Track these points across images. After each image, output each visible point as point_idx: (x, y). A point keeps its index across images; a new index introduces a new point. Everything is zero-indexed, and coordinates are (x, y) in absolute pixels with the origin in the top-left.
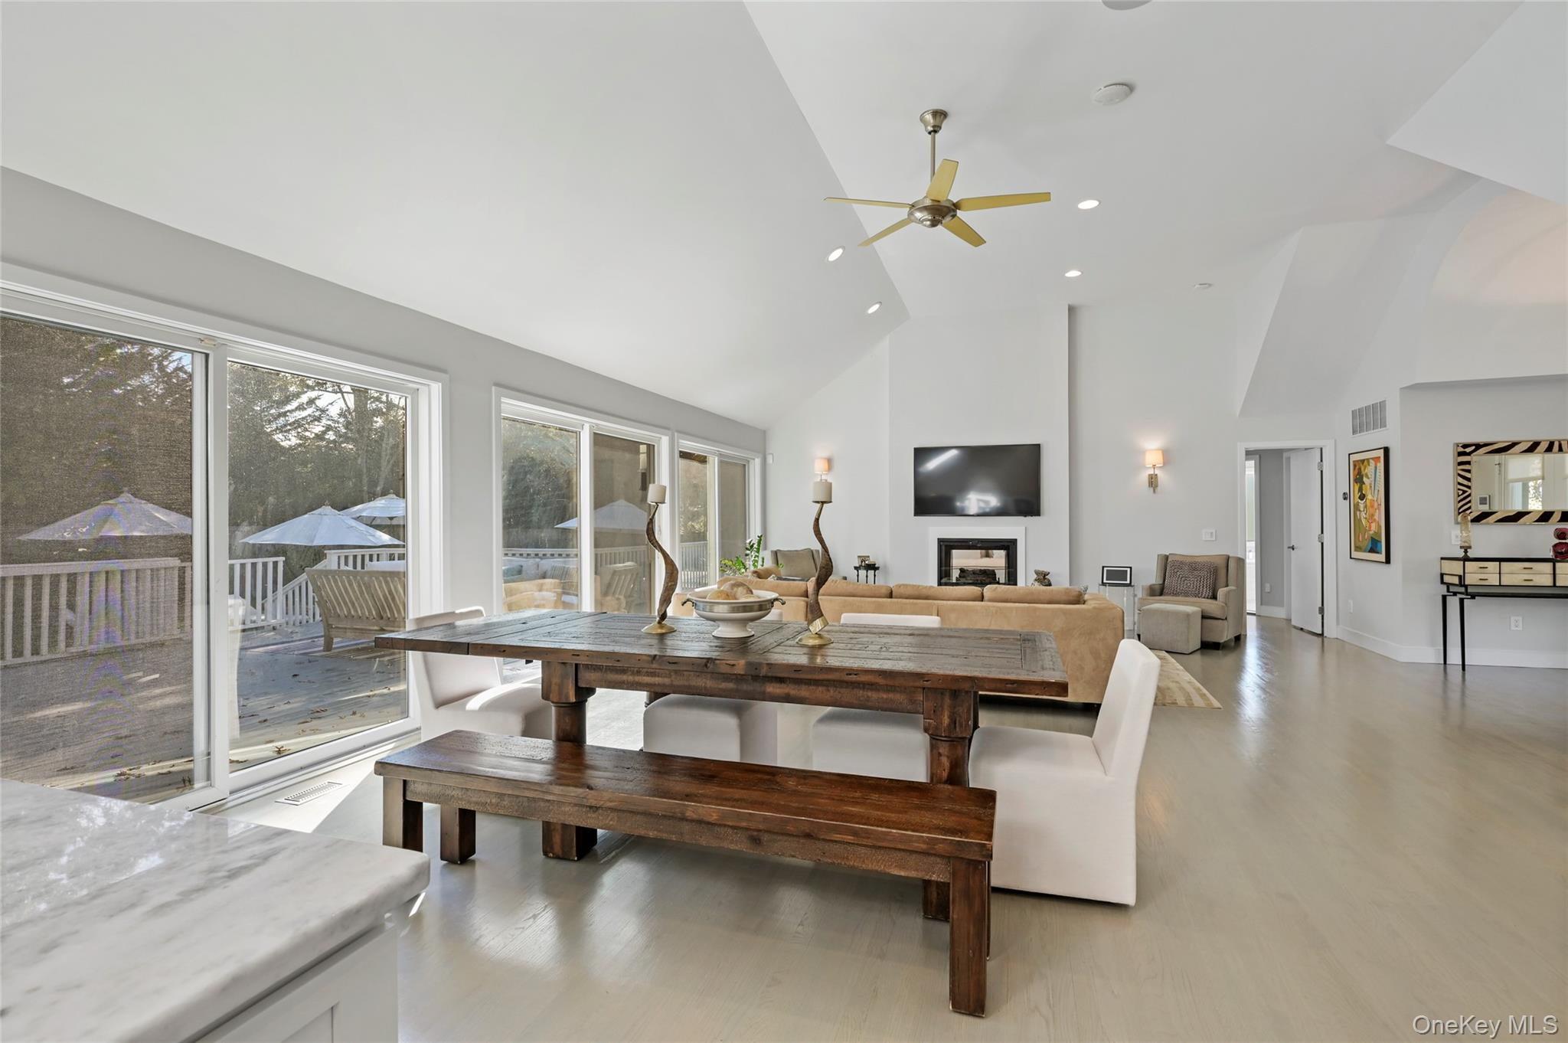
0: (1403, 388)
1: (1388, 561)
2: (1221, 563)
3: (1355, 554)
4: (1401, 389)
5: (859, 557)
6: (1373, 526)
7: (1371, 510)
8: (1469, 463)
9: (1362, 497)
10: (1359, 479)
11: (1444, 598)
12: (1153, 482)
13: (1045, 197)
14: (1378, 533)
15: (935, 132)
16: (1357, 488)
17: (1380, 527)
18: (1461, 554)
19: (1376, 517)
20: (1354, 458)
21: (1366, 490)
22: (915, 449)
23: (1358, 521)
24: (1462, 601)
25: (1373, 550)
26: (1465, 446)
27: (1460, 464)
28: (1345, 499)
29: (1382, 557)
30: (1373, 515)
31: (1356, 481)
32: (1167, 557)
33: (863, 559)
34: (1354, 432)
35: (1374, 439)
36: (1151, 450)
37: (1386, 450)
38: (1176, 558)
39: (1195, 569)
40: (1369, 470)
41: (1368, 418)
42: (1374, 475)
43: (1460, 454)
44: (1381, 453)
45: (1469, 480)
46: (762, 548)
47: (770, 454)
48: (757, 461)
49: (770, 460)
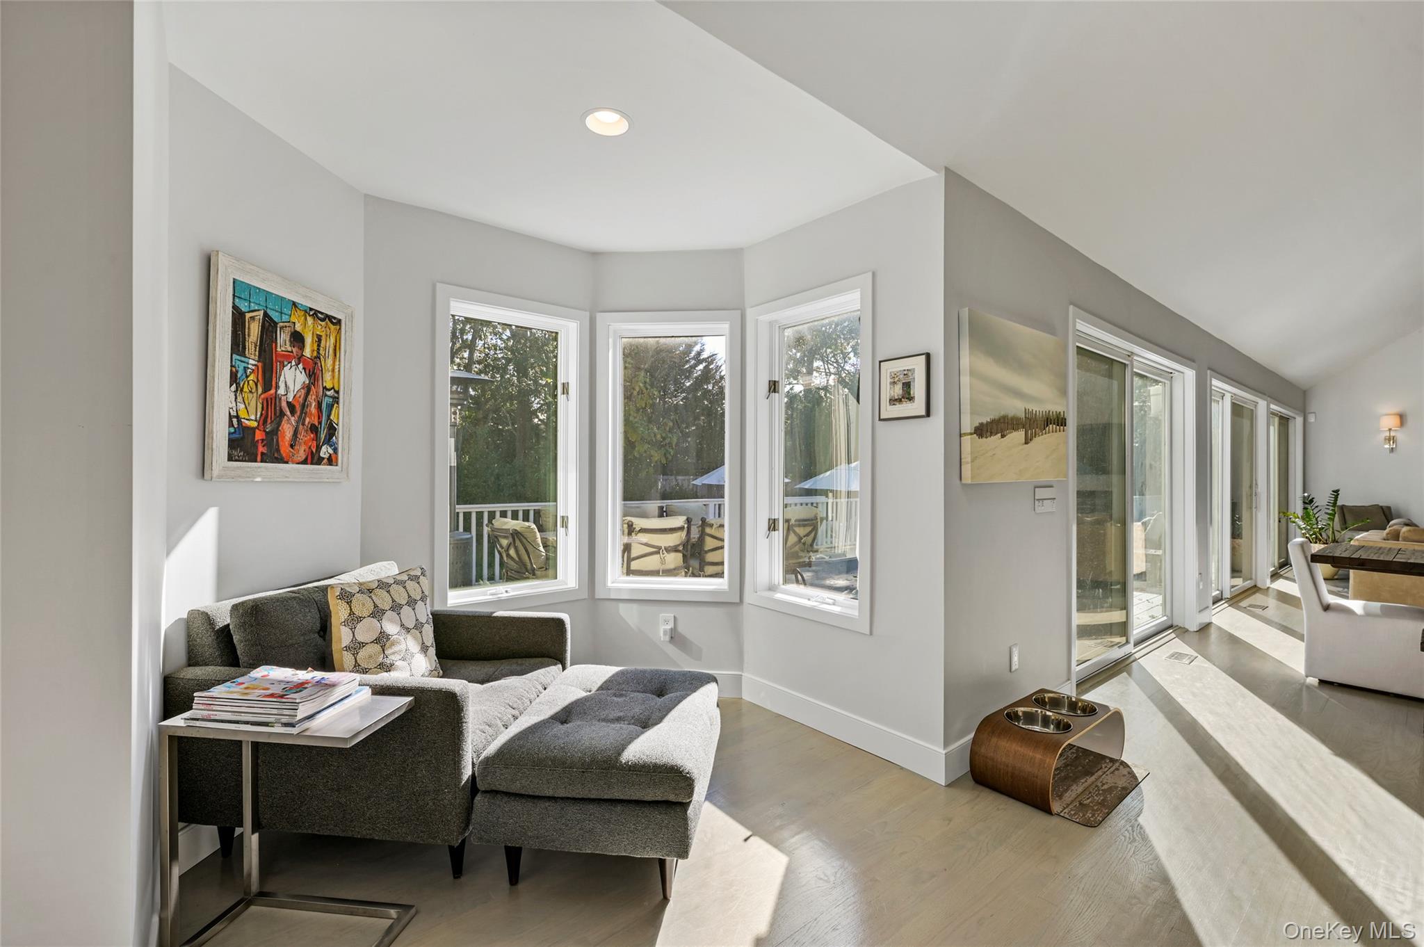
46: (1335, 504)
47: (1312, 413)
48: (1299, 420)
49: (1311, 419)
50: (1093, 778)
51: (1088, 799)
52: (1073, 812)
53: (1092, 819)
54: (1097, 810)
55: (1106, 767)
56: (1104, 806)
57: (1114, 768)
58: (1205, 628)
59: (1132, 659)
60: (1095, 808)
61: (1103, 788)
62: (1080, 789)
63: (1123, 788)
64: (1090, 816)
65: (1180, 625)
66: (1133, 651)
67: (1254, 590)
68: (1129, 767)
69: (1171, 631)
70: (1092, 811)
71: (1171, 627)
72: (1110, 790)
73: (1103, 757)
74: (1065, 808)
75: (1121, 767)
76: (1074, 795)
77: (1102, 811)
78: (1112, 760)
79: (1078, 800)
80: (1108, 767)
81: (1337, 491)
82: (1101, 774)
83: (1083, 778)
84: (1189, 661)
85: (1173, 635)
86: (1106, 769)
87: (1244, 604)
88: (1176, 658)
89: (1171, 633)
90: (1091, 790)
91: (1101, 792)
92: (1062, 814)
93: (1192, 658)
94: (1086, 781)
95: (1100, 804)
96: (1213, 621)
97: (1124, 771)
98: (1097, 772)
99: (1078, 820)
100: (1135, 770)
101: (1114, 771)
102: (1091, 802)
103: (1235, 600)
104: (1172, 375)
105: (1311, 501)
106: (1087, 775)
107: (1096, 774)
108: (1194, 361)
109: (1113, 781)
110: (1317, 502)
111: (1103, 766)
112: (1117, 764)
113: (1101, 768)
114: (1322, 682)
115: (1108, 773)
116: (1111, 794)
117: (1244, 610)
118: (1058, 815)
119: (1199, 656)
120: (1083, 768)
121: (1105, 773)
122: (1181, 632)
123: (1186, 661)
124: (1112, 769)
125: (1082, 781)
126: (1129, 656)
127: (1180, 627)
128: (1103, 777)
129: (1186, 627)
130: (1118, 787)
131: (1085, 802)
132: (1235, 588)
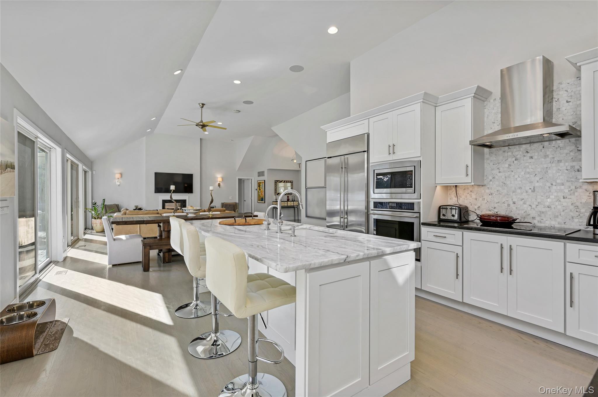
0: (269, 169)
1: (265, 203)
2: (235, 204)
3: (258, 202)
4: (268, 169)
5: (135, 206)
6: (262, 195)
7: (261, 192)
8: (276, 184)
9: (260, 190)
10: (259, 186)
11: (273, 209)
12: (219, 185)
13: (226, 129)
14: (263, 197)
15: (202, 108)
16: (259, 188)
17: (263, 196)
18: (275, 201)
19: (263, 194)
20: (258, 182)
21: (261, 188)
22: (155, 173)
23: (259, 195)
24: (276, 209)
25: (262, 200)
26: (276, 181)
27: (275, 184)
28: (256, 190)
29: (264, 202)
30: (262, 194)
31: (259, 187)
32: (223, 203)
33: (136, 207)
34: (258, 176)
35: (262, 178)
36: (219, 177)
37: (265, 181)
38: (225, 203)
39: (230, 206)
40: (261, 184)
41: (261, 174)
42: (262, 185)
43: (275, 182)
44: (264, 181)
45: (276, 187)
46: (104, 204)
47: (94, 170)
48: (90, 173)
49: (94, 172)
50: (46, 333)
51: (48, 341)
52: (43, 350)
53: (54, 347)
54: (54, 343)
55: (50, 326)
56: (56, 340)
57: (53, 324)
58: (65, 259)
59: (38, 280)
60: (53, 343)
61: (52, 334)
62: (42, 340)
63: (61, 329)
64: (52, 346)
65: (55, 260)
66: (38, 277)
67: (78, 240)
68: (59, 321)
69: (52, 263)
70: (52, 344)
71: (51, 262)
72: (56, 333)
73: (46, 323)
74: (38, 351)
75: (57, 323)
76: (40, 344)
77: (56, 342)
78: (51, 322)
79: (43, 344)
80: (51, 325)
81: (104, 200)
82: (49, 329)
83: (41, 335)
84: (65, 274)
85: (53, 265)
86: (50, 327)
87: (77, 246)
88: (59, 274)
89: (52, 264)
90: (47, 337)
91: (52, 336)
92: (38, 354)
93: (66, 272)
94: (43, 336)
95: (54, 340)
96: (68, 256)
97: (58, 323)
98: (46, 330)
99: (47, 351)
100: (63, 321)
101: (54, 326)
102: (50, 342)
103: (73, 245)
104: (51, 149)
105: (95, 204)
106: (42, 333)
107: (46, 331)
108: (60, 145)
109: (55, 329)
110: (97, 204)
111: (48, 326)
112: (54, 323)
113: (48, 327)
114: (113, 265)
115: (52, 327)
116: (57, 334)
117: (78, 248)
118: (36, 355)
119: (68, 270)
120: (39, 331)
121: (50, 328)
122: (56, 263)
123: (64, 273)
124: (53, 326)
125: (41, 336)
126: (38, 278)
127: (55, 261)
128: (50, 330)
129: (58, 260)
130: (59, 330)
131: (47, 343)
132: (72, 241)
